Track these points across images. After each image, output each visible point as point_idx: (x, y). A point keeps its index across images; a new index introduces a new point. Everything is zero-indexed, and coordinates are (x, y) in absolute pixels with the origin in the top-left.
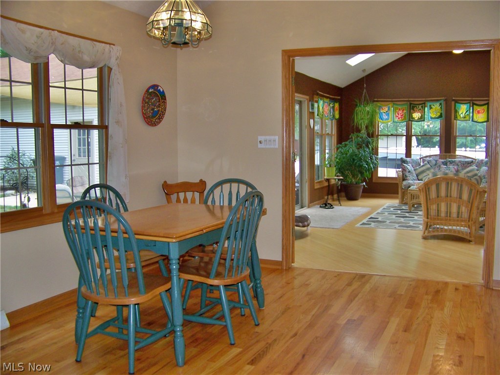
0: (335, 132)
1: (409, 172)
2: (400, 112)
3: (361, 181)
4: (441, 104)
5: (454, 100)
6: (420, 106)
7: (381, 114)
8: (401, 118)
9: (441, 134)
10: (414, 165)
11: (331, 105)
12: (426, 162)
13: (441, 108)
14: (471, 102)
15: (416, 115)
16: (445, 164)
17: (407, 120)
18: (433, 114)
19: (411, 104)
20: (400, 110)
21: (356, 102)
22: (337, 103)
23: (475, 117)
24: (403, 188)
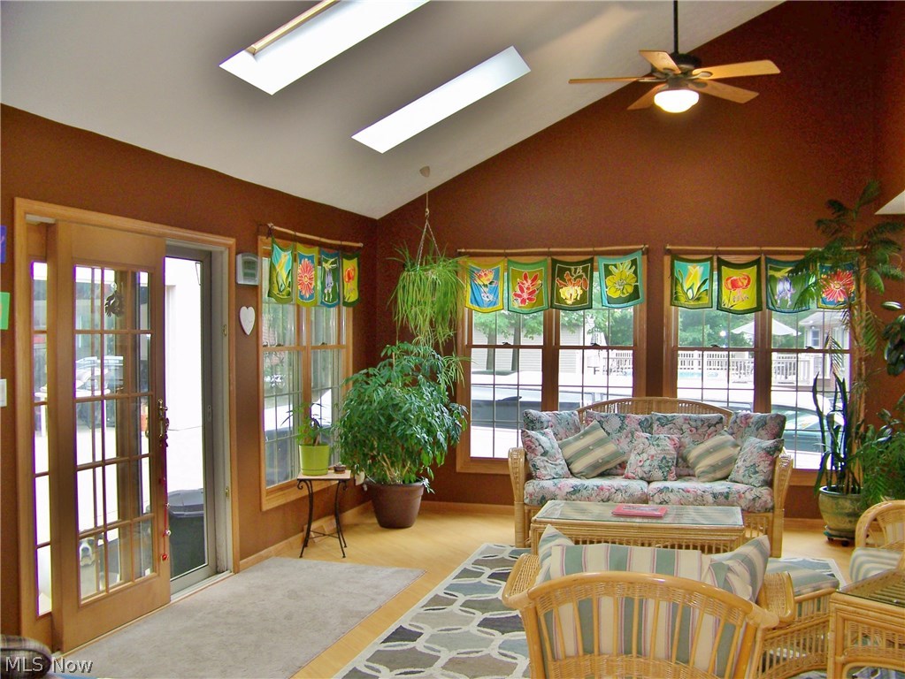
0: (347, 337)
1: (545, 453)
2: (527, 284)
3: (413, 477)
4: (634, 262)
5: (669, 252)
6: (580, 269)
7: (475, 289)
8: (530, 299)
9: (635, 344)
10: (561, 431)
11: (328, 266)
12: (595, 422)
13: (635, 272)
14: (715, 258)
15: (570, 293)
16: (647, 426)
17: (545, 305)
18: (613, 290)
19: (554, 262)
20: (526, 278)
21: (399, 256)
22: (349, 258)
23: (725, 298)
24: (526, 501)
